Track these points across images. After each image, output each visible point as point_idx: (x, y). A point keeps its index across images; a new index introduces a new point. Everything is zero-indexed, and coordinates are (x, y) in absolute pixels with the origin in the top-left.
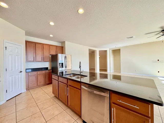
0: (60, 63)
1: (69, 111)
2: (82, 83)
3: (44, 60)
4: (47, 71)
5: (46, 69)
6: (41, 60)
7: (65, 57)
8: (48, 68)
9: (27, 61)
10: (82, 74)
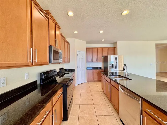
0: (110, 64)
1: (111, 106)
2: (119, 85)
3: (98, 61)
4: (100, 70)
5: (100, 68)
6: (96, 61)
7: (116, 58)
8: (101, 67)
9: (88, 62)
10: (128, 77)
